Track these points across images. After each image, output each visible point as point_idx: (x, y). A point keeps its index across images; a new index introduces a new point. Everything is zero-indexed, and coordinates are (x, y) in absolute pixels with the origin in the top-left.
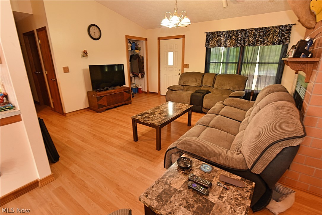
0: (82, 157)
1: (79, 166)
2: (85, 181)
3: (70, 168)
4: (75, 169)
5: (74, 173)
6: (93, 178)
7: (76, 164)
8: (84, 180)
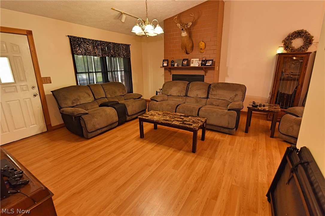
0: (245, 181)
1: (258, 177)
2: (266, 165)
3: (265, 182)
4: (263, 177)
5: (268, 175)
6: (260, 162)
7: (257, 180)
8: (266, 167)
